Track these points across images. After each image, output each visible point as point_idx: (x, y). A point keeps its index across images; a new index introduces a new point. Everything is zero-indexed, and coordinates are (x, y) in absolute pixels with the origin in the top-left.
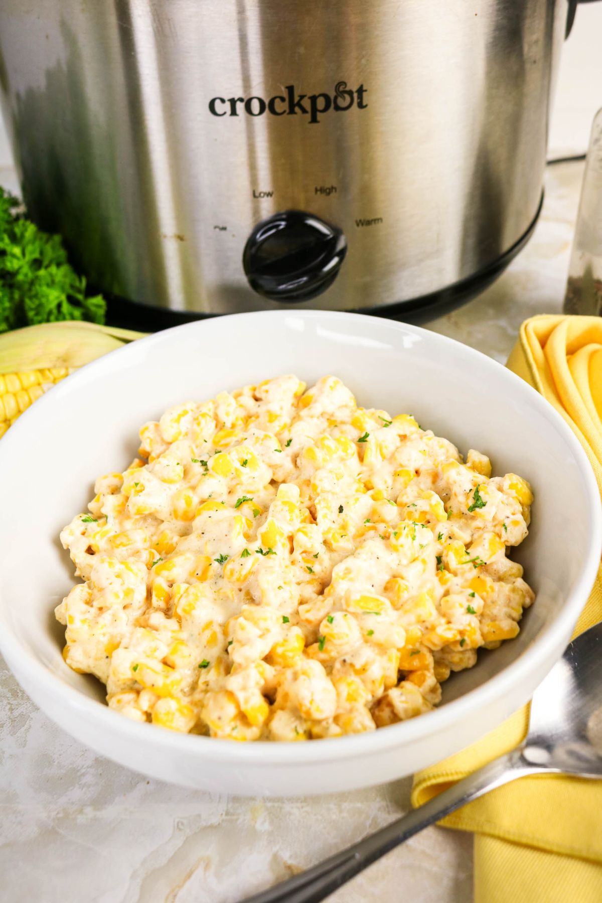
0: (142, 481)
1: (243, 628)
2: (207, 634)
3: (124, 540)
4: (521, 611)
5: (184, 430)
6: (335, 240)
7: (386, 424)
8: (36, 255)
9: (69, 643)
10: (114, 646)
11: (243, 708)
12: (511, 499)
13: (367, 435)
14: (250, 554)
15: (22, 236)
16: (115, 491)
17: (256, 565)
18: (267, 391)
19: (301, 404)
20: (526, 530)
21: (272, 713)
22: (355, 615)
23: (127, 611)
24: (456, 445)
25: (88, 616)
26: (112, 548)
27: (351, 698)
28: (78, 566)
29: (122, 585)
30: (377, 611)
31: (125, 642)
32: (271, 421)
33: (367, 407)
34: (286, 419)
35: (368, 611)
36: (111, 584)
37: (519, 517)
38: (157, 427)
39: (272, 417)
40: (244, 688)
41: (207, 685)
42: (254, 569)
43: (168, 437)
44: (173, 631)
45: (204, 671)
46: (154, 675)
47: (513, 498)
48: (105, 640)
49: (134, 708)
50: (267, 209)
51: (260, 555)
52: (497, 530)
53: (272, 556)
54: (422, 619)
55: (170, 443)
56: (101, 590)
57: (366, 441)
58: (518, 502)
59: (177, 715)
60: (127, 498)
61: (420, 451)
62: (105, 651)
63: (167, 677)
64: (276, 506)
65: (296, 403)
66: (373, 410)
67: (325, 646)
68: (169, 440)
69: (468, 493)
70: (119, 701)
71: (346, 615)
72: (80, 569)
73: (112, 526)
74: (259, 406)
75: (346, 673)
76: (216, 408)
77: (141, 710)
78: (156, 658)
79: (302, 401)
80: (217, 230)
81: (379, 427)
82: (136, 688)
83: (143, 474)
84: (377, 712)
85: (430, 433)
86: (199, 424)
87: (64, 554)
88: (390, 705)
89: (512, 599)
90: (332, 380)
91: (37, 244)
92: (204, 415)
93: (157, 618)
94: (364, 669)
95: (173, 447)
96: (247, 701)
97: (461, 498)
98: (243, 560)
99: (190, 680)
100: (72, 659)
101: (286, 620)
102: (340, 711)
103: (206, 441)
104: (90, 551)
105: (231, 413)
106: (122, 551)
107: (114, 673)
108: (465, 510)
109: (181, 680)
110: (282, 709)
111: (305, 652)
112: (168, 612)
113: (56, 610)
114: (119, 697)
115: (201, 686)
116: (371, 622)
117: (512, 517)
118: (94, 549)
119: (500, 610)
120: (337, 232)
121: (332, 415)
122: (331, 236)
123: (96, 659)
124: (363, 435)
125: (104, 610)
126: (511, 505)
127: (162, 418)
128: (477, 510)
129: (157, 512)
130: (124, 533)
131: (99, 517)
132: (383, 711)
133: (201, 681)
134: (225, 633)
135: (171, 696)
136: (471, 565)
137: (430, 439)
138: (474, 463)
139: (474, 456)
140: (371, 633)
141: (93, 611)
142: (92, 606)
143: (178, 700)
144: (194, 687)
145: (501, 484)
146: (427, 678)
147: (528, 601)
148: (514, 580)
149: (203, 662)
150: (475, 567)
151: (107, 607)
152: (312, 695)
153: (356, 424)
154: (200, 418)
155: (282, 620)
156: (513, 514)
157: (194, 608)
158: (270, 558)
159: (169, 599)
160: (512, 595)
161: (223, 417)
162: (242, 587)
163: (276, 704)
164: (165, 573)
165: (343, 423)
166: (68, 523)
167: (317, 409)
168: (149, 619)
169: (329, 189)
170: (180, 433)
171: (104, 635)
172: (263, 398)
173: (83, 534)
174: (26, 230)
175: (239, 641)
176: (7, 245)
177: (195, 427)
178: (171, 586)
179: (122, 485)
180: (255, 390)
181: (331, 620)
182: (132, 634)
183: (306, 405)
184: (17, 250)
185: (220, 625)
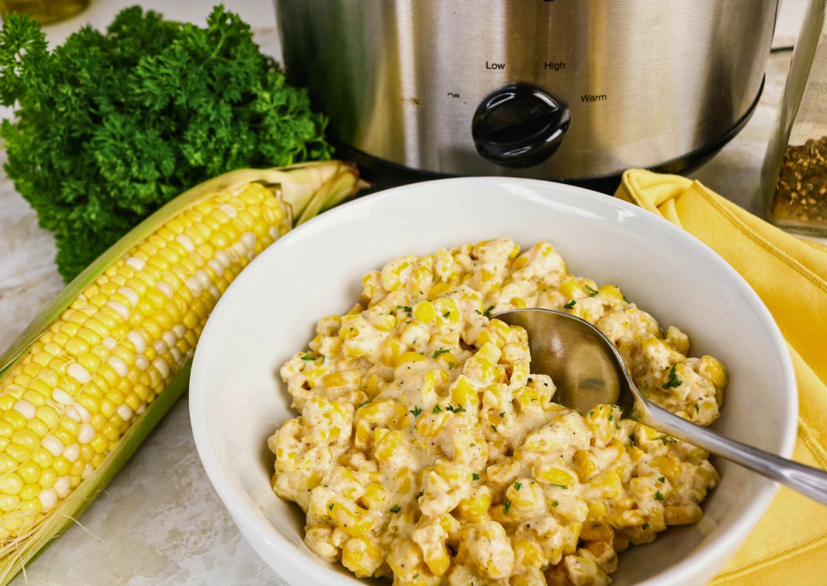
0: (357, 327)
1: (433, 482)
2: (401, 480)
3: (337, 380)
4: (705, 493)
5: (402, 281)
6: (560, 113)
7: (592, 294)
8: (283, 102)
9: (277, 472)
10: (316, 481)
11: (426, 560)
12: (706, 381)
13: (574, 303)
14: (441, 411)
15: (273, 84)
16: (334, 332)
17: (447, 421)
18: (483, 252)
19: (514, 266)
20: (717, 412)
21: (452, 565)
22: (542, 485)
23: (332, 448)
24: (657, 319)
25: (296, 450)
26: (326, 387)
27: (528, 562)
28: (294, 399)
29: (329, 424)
30: (563, 485)
31: (326, 479)
32: (484, 280)
33: (577, 276)
34: (498, 280)
35: (555, 483)
36: (319, 423)
37: (712, 399)
38: (379, 276)
39: (486, 275)
40: (428, 541)
41: (396, 530)
42: (445, 425)
43: (387, 287)
44: (371, 473)
45: (395, 515)
46: (348, 515)
47: (708, 380)
48: (309, 474)
49: (328, 542)
50: (499, 79)
51: (450, 412)
52: (689, 409)
53: (463, 413)
54: (608, 496)
55: (389, 292)
56: (310, 427)
57: (572, 308)
58: (712, 384)
59: (366, 555)
60: (343, 341)
61: (622, 324)
62: (308, 484)
63: (359, 518)
64: (471, 362)
65: (509, 264)
66: (581, 278)
67: (510, 511)
68: (389, 290)
69: (664, 371)
70: (315, 534)
71: (533, 483)
72: (296, 402)
73: (328, 367)
74: (475, 264)
75: (527, 538)
76: (435, 263)
77: (333, 545)
78: (352, 498)
79: (515, 263)
80: (451, 96)
81: (585, 296)
82: (330, 525)
83: (359, 321)
84: (552, 576)
85: (633, 305)
86: (417, 277)
87: (283, 386)
88: (566, 571)
89: (697, 481)
90: (545, 246)
91: (285, 92)
92: (423, 269)
93: (358, 459)
94: (545, 537)
95: (391, 296)
96: (430, 554)
97: (657, 375)
98: (434, 416)
99: (381, 521)
100: (279, 488)
101: (475, 477)
102: (516, 572)
103: (422, 293)
104: (307, 386)
105: (448, 269)
106: (334, 390)
107: (312, 507)
108: (660, 387)
109: (373, 523)
110: (462, 564)
111: (490, 511)
112: (368, 454)
113: (269, 440)
114: (315, 530)
115: (390, 530)
116: (556, 494)
117: (704, 398)
118: (310, 384)
119: (685, 491)
120: (563, 106)
121: (542, 279)
122: (557, 109)
123: (299, 491)
124: (570, 302)
125: (311, 446)
126: (706, 387)
127: (385, 268)
128: (672, 388)
129: (368, 356)
130: (338, 373)
131: (316, 356)
132: (557, 575)
133: (390, 525)
134: (418, 483)
135: (362, 537)
136: (661, 441)
137: (632, 312)
138: (673, 339)
139: (675, 333)
140: (556, 504)
141: (301, 446)
142: (300, 441)
143: (368, 541)
144: (384, 529)
145: (698, 365)
146: (606, 550)
147: (712, 483)
148: (700, 461)
149: (394, 507)
150: (665, 444)
151: (313, 444)
152: (491, 556)
153: (564, 291)
154: (419, 271)
155: (471, 478)
156: (707, 396)
157: (391, 455)
158: (460, 415)
159: (370, 440)
160: (698, 477)
161: (440, 272)
162: (434, 441)
163: (457, 557)
164: (369, 417)
165: (552, 287)
166: (289, 359)
167: (529, 273)
168: (350, 458)
169: (558, 64)
170: (398, 283)
171: (308, 469)
172: (480, 258)
173: (301, 370)
174: (277, 79)
175: (429, 494)
176: (259, 90)
177: (413, 279)
178: (373, 429)
179: (340, 327)
180: (472, 249)
181: (518, 487)
182: (333, 472)
183: (519, 268)
184: (267, 96)
185: (414, 473)
